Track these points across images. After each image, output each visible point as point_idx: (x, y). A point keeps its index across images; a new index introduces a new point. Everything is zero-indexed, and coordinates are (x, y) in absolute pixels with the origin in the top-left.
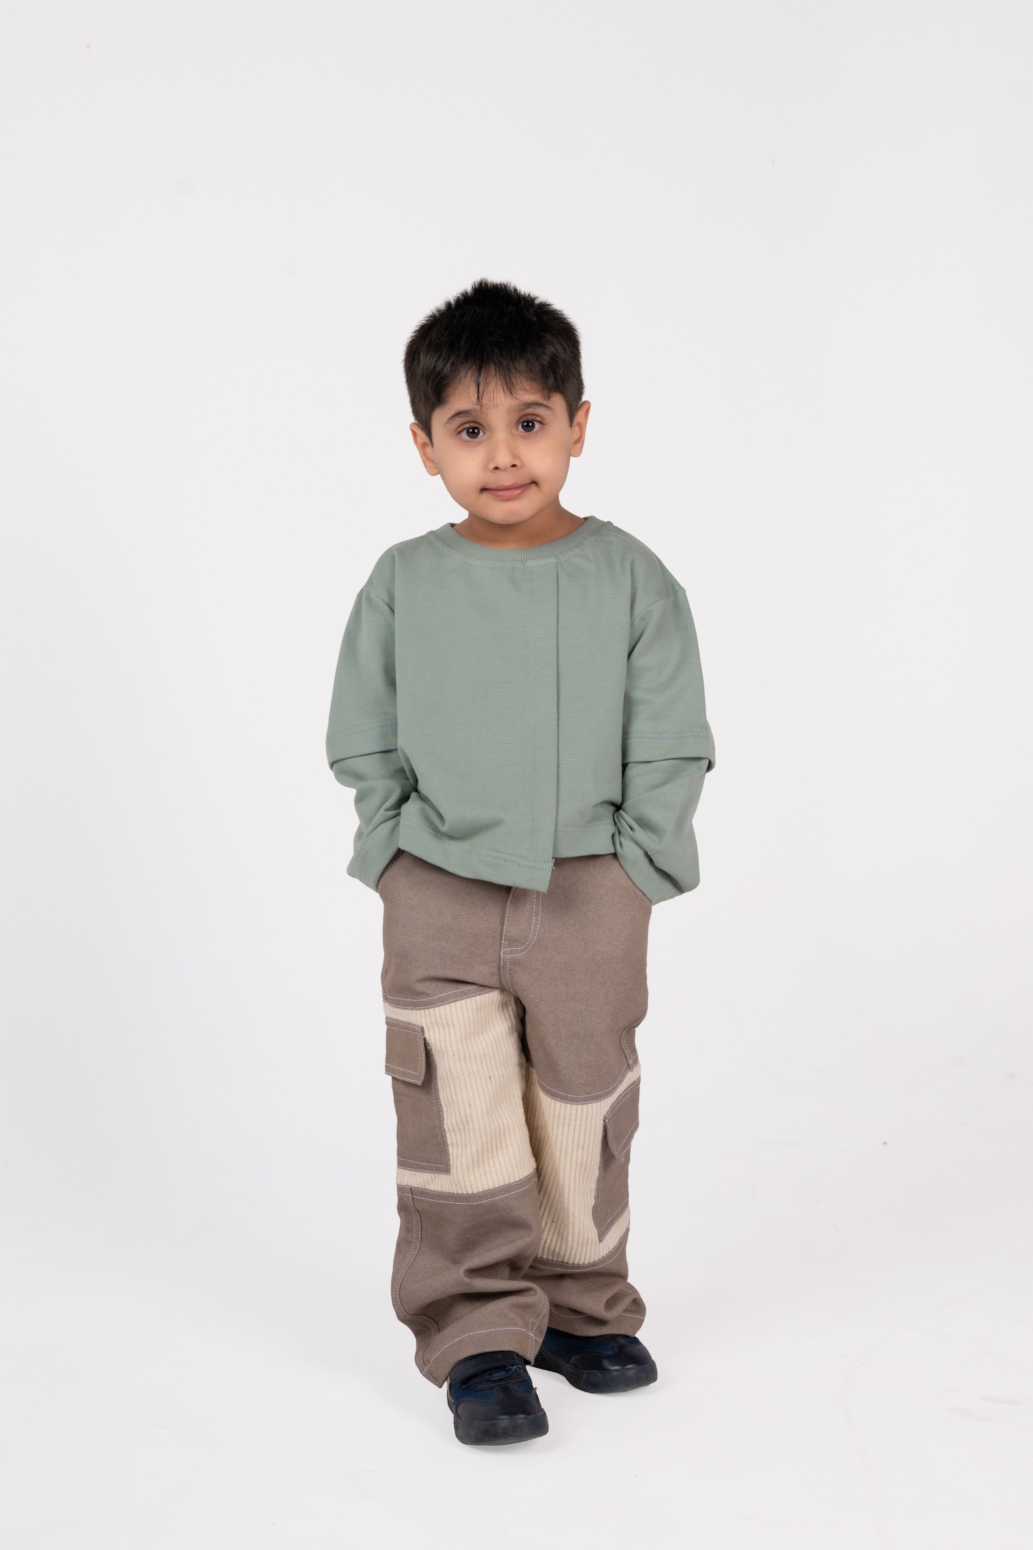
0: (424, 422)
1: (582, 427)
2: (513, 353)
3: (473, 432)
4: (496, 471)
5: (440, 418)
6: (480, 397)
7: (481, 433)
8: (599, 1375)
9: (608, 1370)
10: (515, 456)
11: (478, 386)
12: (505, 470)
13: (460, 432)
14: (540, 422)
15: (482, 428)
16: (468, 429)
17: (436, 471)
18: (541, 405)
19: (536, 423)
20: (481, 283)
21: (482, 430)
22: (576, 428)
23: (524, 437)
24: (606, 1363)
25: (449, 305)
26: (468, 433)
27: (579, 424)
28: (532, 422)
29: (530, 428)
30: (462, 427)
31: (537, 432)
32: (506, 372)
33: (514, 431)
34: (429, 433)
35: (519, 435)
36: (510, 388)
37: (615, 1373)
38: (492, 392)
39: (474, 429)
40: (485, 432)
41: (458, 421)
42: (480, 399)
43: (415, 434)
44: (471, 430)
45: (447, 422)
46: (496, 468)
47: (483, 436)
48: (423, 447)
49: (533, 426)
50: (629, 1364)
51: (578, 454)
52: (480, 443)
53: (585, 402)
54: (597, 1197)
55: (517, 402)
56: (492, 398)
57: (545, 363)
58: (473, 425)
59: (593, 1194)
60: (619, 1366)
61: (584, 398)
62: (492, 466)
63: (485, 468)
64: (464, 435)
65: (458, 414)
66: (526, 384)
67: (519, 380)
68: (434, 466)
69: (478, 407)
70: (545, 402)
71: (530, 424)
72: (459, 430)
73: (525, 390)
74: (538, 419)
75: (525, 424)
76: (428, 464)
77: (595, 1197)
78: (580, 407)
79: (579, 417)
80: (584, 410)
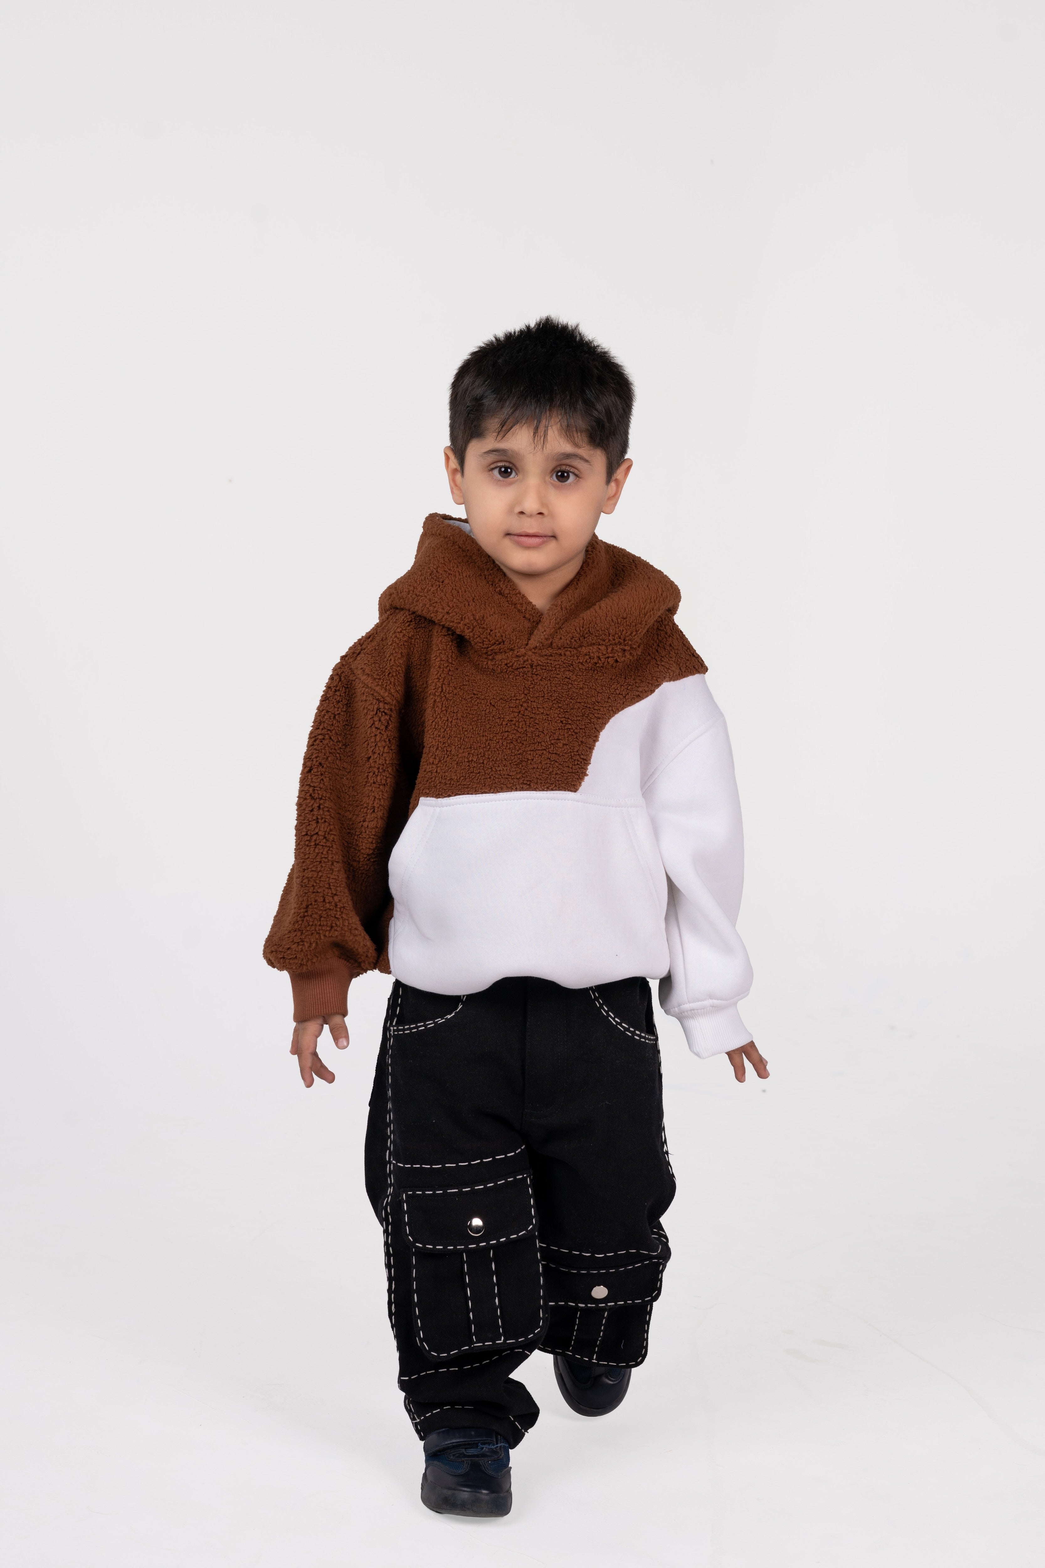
0: (459, 449)
1: (619, 485)
3: (506, 472)
4: (522, 516)
5: (475, 451)
7: (513, 474)
10: (543, 504)
12: (531, 516)
13: (492, 469)
14: (576, 475)
15: (515, 470)
16: (500, 468)
17: (462, 500)
18: (582, 459)
19: (571, 474)
21: (515, 471)
22: (613, 484)
23: (555, 487)
26: (500, 472)
27: (617, 481)
28: (568, 472)
29: (564, 479)
30: (495, 465)
31: (570, 484)
33: (548, 478)
34: (462, 461)
35: (551, 483)
39: (506, 468)
40: (519, 473)
41: (491, 458)
43: (447, 458)
44: (504, 470)
45: (481, 456)
46: (522, 513)
47: (515, 477)
48: (453, 473)
49: (568, 477)
51: (611, 511)
52: (510, 484)
53: (627, 459)
55: (556, 451)
58: (507, 464)
61: (627, 457)
62: (518, 510)
63: (510, 511)
64: (496, 472)
65: (494, 451)
68: (461, 494)
71: (565, 475)
72: (493, 466)
74: (576, 472)
75: (560, 474)
76: (455, 491)
78: (622, 462)
79: (619, 474)
80: (623, 467)
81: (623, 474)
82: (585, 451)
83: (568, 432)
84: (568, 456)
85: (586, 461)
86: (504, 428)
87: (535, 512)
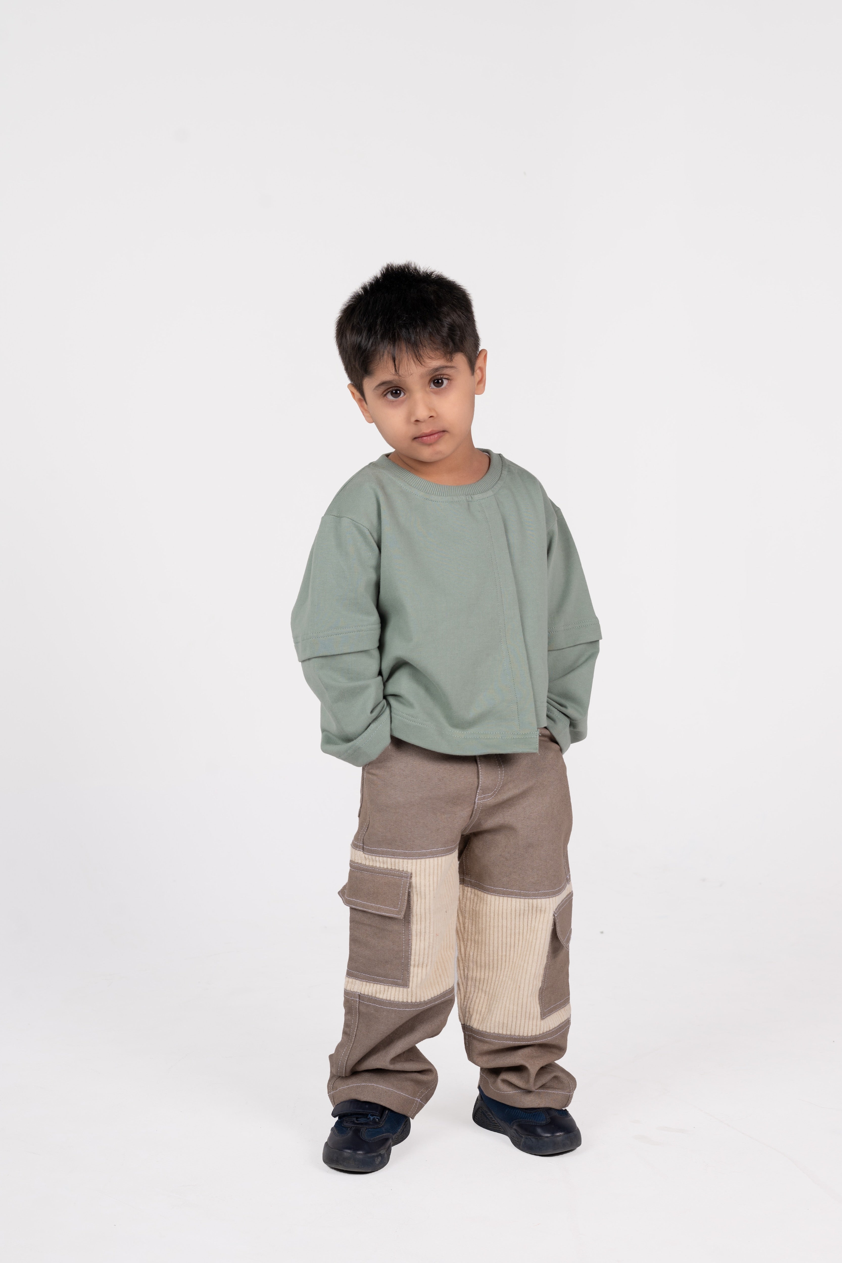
0: (357, 385)
1: (482, 370)
2: (418, 330)
3: (396, 394)
4: (417, 423)
5: (369, 385)
6: (397, 370)
7: (402, 394)
8: (534, 1140)
9: (541, 1136)
10: (430, 409)
11: (394, 361)
13: (386, 395)
14: (447, 379)
16: (391, 392)
17: (373, 420)
18: (446, 367)
19: (444, 380)
20: (387, 269)
21: (402, 392)
22: (478, 372)
23: (436, 393)
24: (539, 1130)
25: (364, 288)
26: (392, 394)
27: (479, 369)
28: (441, 379)
29: (440, 385)
30: (387, 391)
31: (445, 388)
32: (415, 347)
33: (428, 389)
34: (362, 392)
35: (432, 392)
36: (419, 358)
37: (546, 1139)
38: (406, 364)
39: (396, 391)
40: (405, 392)
41: (383, 388)
42: (397, 371)
43: (353, 393)
44: (394, 392)
45: (375, 389)
46: (417, 421)
47: (403, 396)
48: (360, 403)
49: (442, 383)
50: (557, 1132)
51: (481, 392)
52: (403, 402)
53: (482, 350)
54: (544, 982)
55: (426, 369)
56: (406, 369)
57: (444, 334)
58: (396, 388)
59: (541, 978)
60: (550, 1134)
62: (413, 419)
63: (408, 420)
64: (390, 397)
65: (383, 383)
66: (432, 354)
67: (426, 352)
68: (371, 418)
69: (396, 377)
70: (449, 364)
71: (440, 381)
72: (385, 393)
73: (431, 358)
74: (446, 377)
75: (436, 382)
76: (366, 415)
77: (542, 982)
78: (478, 355)
79: (479, 363)
80: (482, 356)
81: (483, 361)
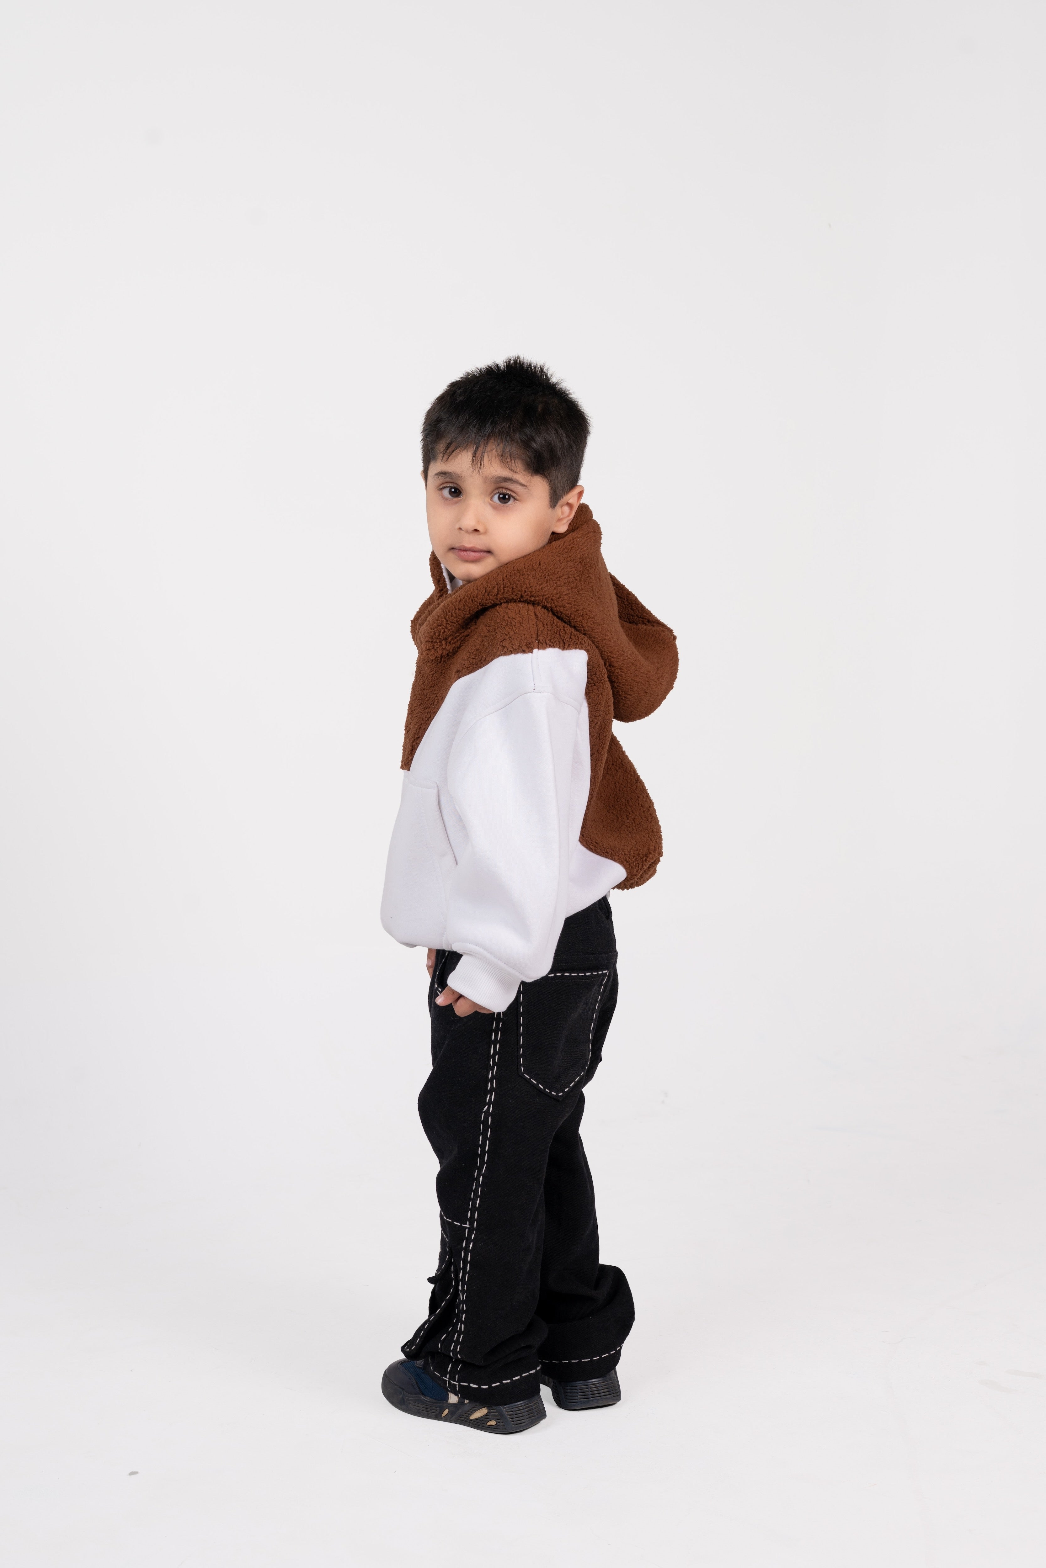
12: (469, 532)
82: (522, 476)
83: (502, 457)
84: (506, 479)
85: (524, 485)
86: (448, 451)
87: (471, 529)
